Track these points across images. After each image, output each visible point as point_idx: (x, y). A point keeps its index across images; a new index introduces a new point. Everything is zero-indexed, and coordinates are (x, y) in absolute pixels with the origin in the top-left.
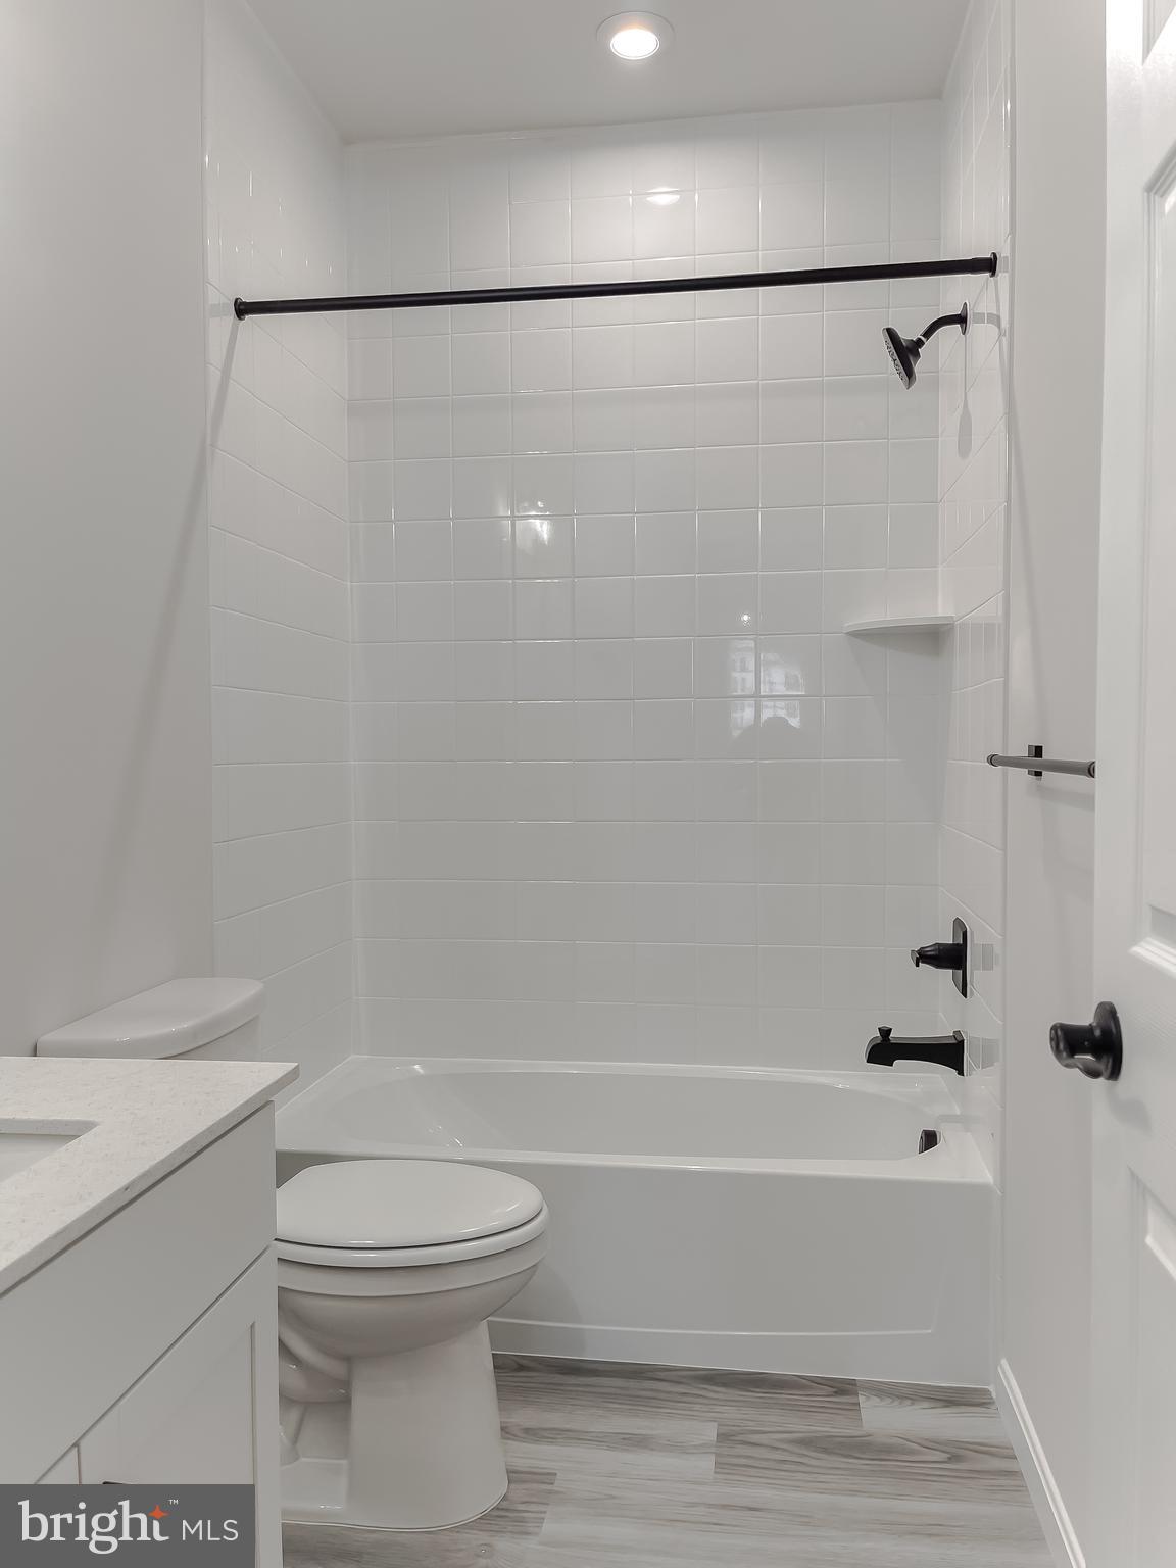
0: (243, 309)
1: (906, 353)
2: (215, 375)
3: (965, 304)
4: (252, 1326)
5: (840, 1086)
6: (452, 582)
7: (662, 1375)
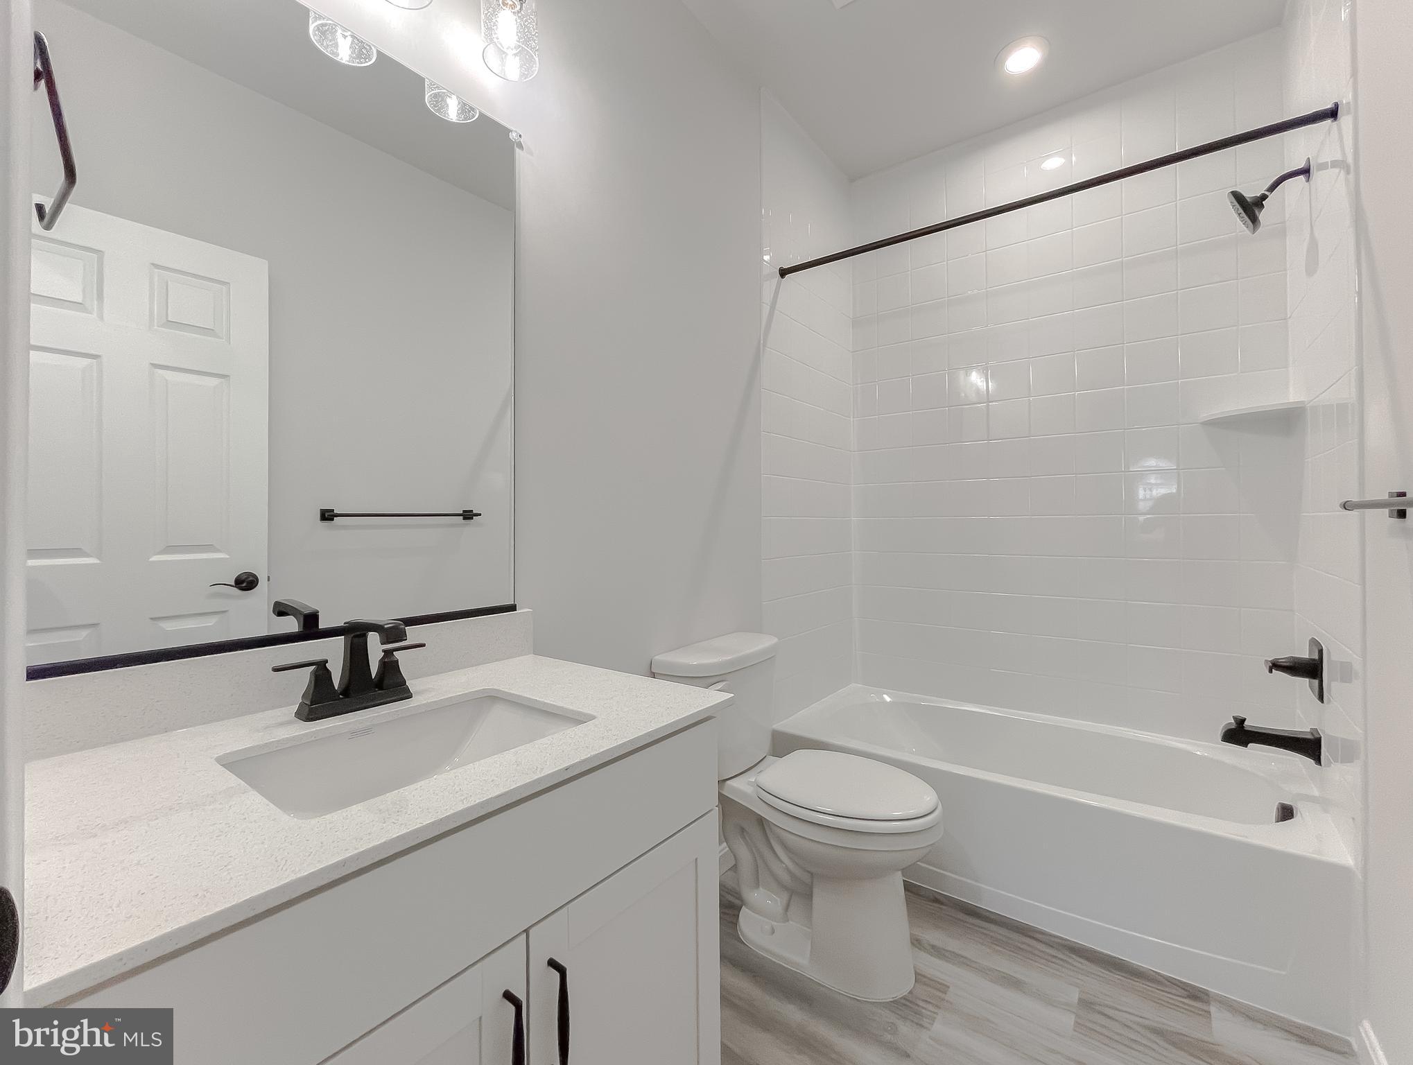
0: (783, 273)
1: (1250, 208)
2: (766, 309)
3: (1309, 158)
4: (696, 859)
5: (1198, 753)
6: (911, 413)
7: (1038, 936)
